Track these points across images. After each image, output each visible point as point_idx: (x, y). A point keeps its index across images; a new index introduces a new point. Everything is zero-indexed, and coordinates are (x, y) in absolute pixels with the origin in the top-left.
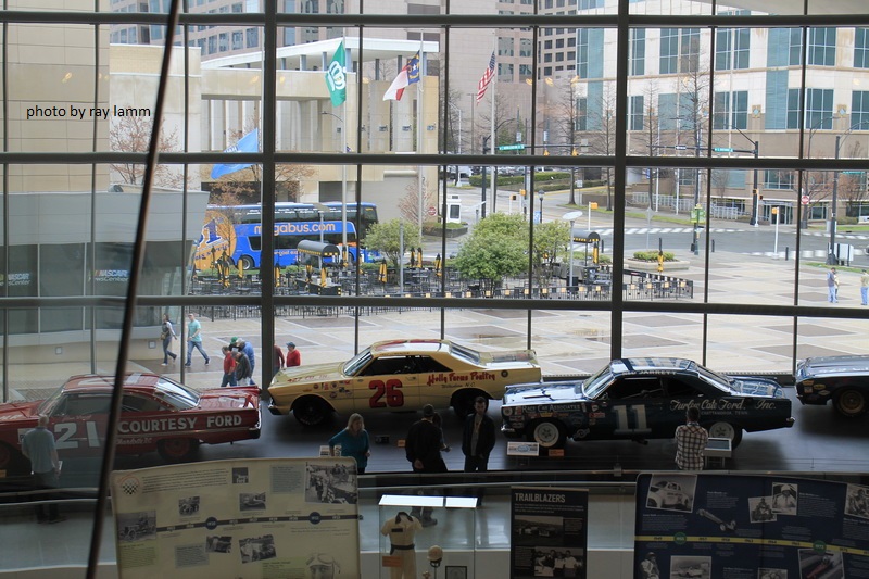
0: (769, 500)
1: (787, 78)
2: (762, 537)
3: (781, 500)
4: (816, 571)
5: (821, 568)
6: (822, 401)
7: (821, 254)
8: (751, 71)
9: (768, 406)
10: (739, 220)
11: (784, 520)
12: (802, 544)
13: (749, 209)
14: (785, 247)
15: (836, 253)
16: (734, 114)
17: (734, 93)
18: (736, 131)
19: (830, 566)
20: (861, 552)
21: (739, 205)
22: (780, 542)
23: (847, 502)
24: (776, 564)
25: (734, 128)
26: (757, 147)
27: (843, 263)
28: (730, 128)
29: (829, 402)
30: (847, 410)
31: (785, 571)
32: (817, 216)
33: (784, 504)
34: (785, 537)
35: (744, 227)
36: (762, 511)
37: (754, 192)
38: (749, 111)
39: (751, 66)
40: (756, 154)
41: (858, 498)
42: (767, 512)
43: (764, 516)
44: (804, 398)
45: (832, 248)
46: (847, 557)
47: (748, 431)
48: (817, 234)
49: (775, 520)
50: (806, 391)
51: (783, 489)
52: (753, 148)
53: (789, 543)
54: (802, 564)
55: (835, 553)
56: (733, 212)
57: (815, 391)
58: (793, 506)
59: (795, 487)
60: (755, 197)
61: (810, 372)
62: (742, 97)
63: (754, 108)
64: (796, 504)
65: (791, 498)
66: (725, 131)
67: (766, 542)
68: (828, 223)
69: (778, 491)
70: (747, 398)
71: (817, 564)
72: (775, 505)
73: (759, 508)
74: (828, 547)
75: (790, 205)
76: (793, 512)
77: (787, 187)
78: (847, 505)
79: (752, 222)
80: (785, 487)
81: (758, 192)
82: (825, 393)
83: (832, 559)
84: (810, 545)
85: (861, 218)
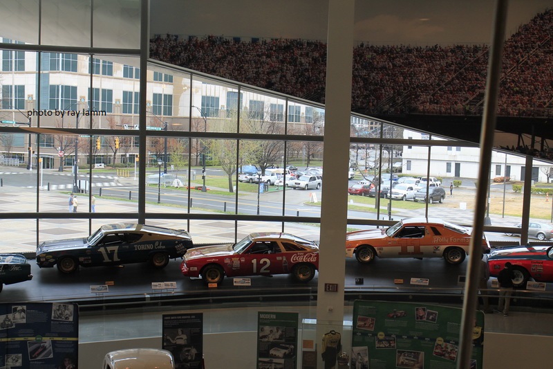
0: (10, 316)
1: (49, 78)
2: (7, 337)
3: (17, 315)
4: (37, 352)
5: (40, 350)
6: (51, 265)
7: (70, 186)
8: (27, 73)
9: (17, 269)
10: (20, 166)
11: (19, 326)
12: (30, 338)
13: (26, 160)
14: (47, 182)
15: (78, 185)
16: (16, 100)
17: (16, 86)
18: (17, 110)
19: (45, 348)
20: (60, 339)
21: (21, 157)
22: (17, 339)
23: (53, 312)
24: (16, 351)
25: (16, 108)
26: (30, 121)
27: (82, 191)
28: (14, 108)
29: (55, 266)
30: (65, 269)
31: (20, 355)
32: (69, 164)
33: (19, 317)
34: (20, 335)
35: (23, 171)
36: (7, 323)
37: (29, 149)
38: (26, 98)
39: (26, 70)
40: (30, 124)
41: (58, 310)
42: (9, 323)
43: (8, 326)
44: (41, 264)
45: (76, 182)
46: (54, 342)
47: (6, 284)
48: (69, 175)
49: (14, 327)
50: (42, 260)
51: (18, 309)
52: (28, 121)
53: (22, 339)
54: (30, 349)
55: (47, 341)
56: (17, 162)
57: (47, 260)
58: (24, 318)
59: (25, 307)
60: (30, 152)
61: (45, 249)
62: (21, 90)
63: (29, 96)
64: (25, 316)
65: (23, 314)
66: (11, 110)
67: (9, 339)
68: (73, 167)
69: (15, 310)
70: (5, 265)
71: (38, 348)
72: (14, 318)
73: (4, 321)
74: (44, 338)
75: (52, 157)
76: (24, 321)
77: (50, 146)
78: (53, 315)
79: (28, 168)
80: (19, 308)
81: (31, 148)
82: (52, 260)
83: (46, 344)
84: (33, 338)
85: (96, 165)
